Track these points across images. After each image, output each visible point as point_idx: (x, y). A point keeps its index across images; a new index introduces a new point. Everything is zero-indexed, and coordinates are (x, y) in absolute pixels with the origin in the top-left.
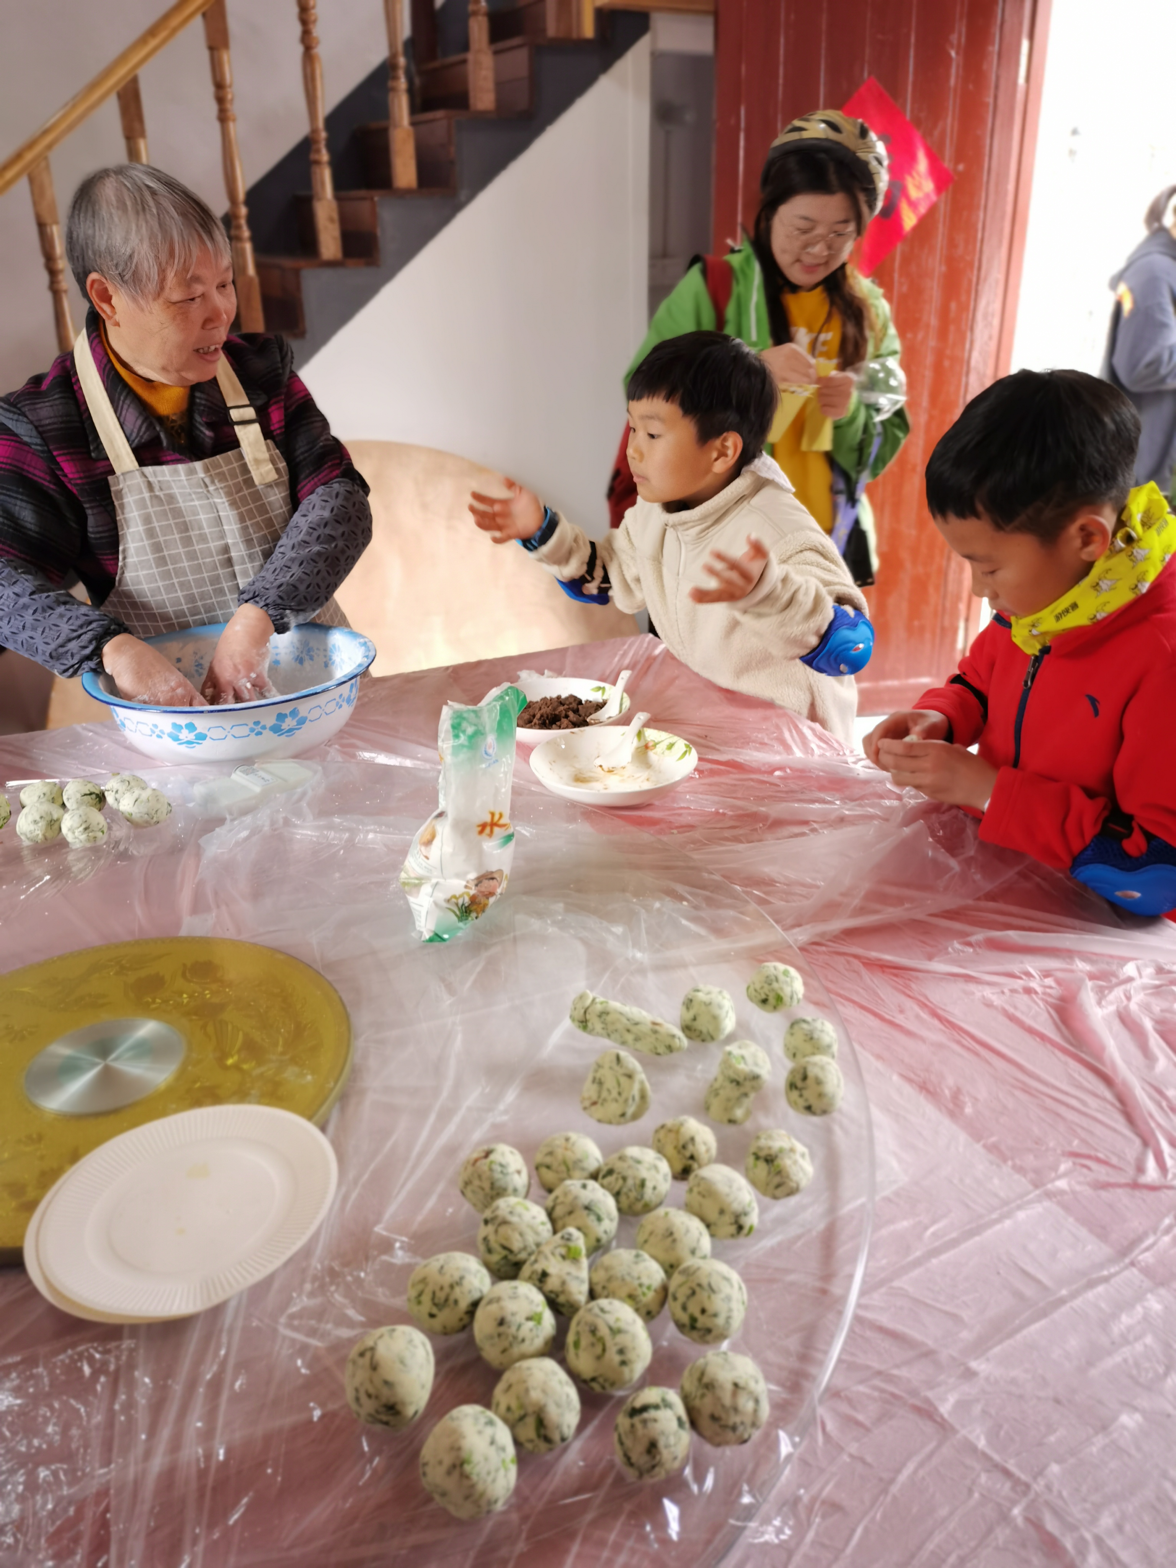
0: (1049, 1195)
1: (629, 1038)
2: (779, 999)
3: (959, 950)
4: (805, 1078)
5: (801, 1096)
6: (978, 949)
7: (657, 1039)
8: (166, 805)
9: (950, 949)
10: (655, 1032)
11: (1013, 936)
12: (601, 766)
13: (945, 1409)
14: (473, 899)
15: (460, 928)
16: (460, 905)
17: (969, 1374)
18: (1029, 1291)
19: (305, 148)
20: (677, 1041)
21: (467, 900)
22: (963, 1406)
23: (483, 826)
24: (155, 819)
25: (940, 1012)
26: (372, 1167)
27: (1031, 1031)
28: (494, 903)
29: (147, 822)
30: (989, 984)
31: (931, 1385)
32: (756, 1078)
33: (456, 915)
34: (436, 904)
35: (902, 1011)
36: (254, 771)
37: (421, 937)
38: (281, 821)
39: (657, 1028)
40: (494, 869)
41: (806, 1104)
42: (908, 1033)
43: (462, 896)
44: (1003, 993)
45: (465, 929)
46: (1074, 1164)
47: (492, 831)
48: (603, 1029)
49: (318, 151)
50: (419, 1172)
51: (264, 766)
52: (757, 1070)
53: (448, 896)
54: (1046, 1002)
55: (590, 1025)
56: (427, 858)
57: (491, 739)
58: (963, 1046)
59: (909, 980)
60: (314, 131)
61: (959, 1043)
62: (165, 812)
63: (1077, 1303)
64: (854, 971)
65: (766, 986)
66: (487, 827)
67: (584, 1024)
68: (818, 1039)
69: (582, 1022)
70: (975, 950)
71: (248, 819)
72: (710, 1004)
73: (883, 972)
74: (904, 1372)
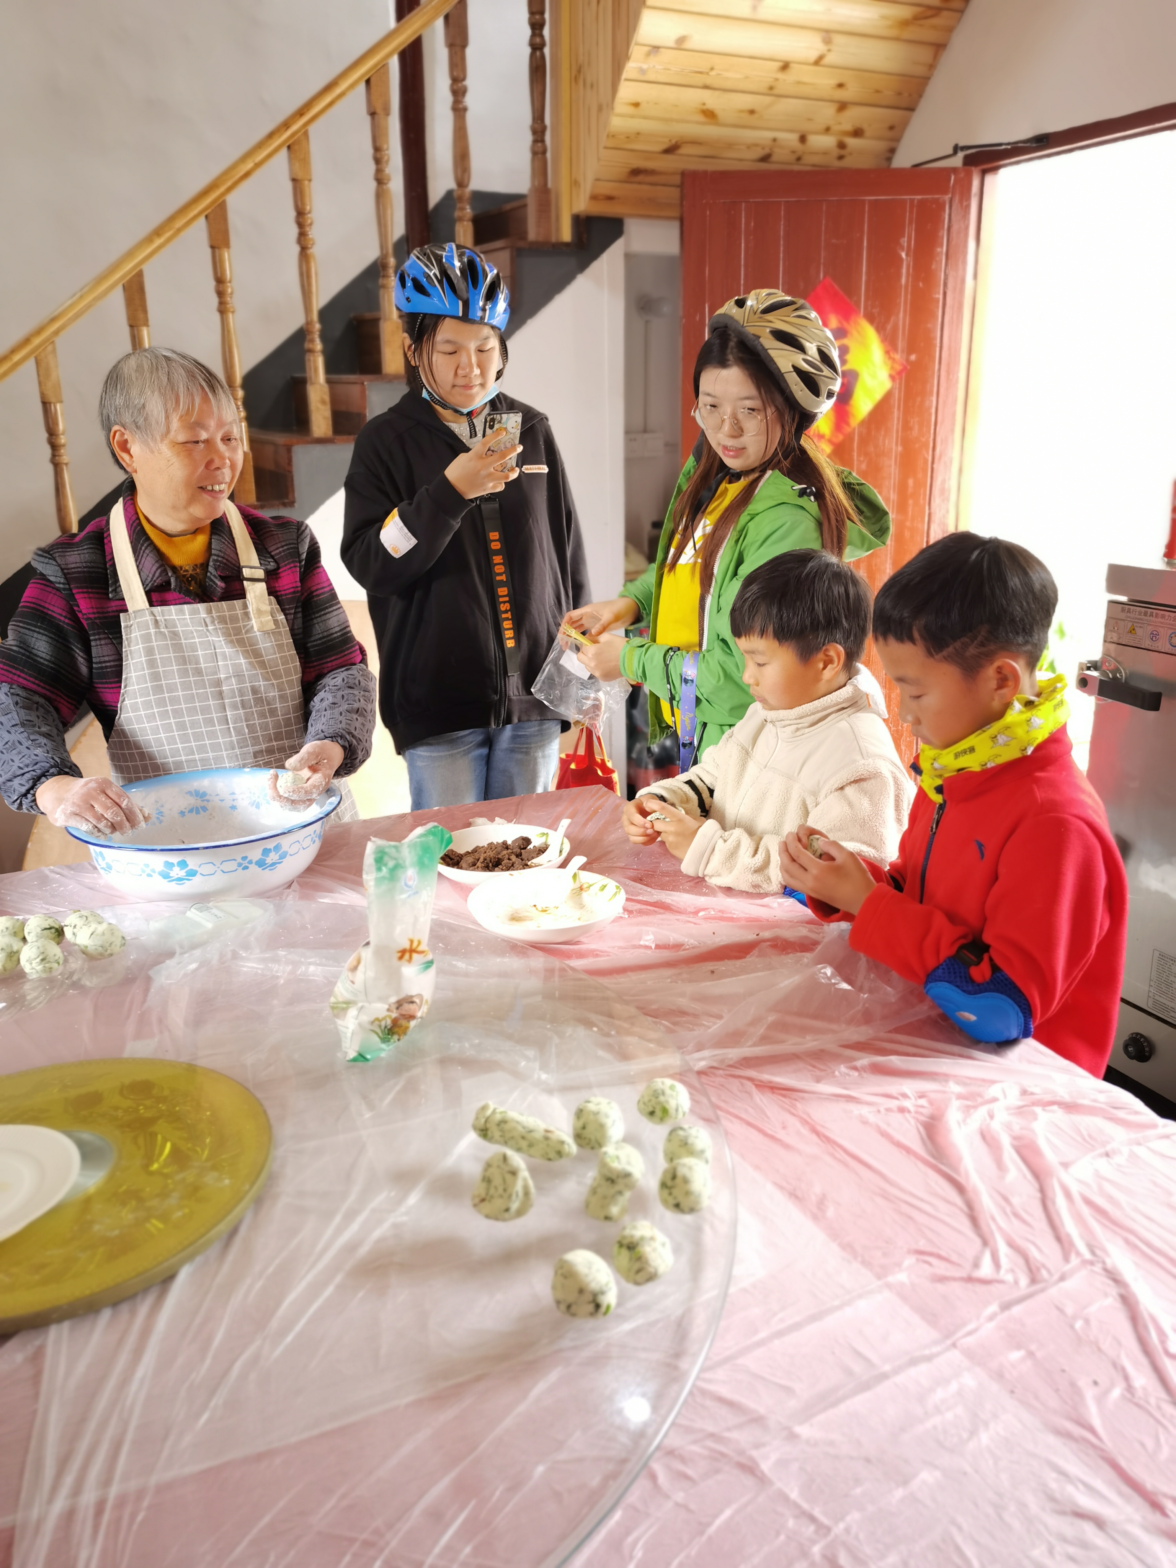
0: (889, 1286)
1: (524, 1144)
2: (665, 1111)
3: (845, 1073)
4: (674, 1177)
5: (670, 1194)
6: (863, 1073)
7: (548, 1145)
8: (120, 939)
9: (837, 1073)
10: (547, 1139)
11: (895, 1061)
12: (535, 906)
13: (765, 1466)
14: (395, 1022)
15: (383, 1050)
16: (383, 1027)
17: (792, 1437)
18: (857, 1367)
19: (300, 337)
20: (566, 1147)
21: (389, 1022)
22: (782, 1463)
23: (403, 952)
24: (109, 952)
25: (819, 1128)
26: (277, 1262)
27: (899, 1145)
28: (415, 1026)
29: (101, 954)
30: (868, 1104)
31: (757, 1446)
32: (627, 1175)
33: (379, 1037)
34: (360, 1025)
35: (784, 1128)
36: (208, 908)
37: (345, 1058)
38: (229, 955)
39: (549, 1135)
40: (414, 993)
41: (674, 1202)
42: (787, 1146)
43: (384, 1018)
44: (879, 1111)
45: (385, 1051)
46: (918, 1260)
47: (411, 957)
48: (501, 1136)
49: (312, 341)
50: (320, 1266)
51: (217, 904)
52: (629, 1169)
53: (372, 1018)
54: (917, 1120)
55: (489, 1133)
56: (353, 982)
57: (411, 872)
58: (835, 1158)
59: (796, 1100)
60: (309, 323)
61: (833, 1156)
62: (119, 944)
63: (900, 1379)
64: (746, 1092)
65: (653, 1099)
66: (407, 953)
67: (484, 1132)
68: (692, 1144)
69: (482, 1130)
70: (860, 1075)
71: (197, 952)
72: (598, 1113)
73: (773, 1093)
74: (734, 1435)
